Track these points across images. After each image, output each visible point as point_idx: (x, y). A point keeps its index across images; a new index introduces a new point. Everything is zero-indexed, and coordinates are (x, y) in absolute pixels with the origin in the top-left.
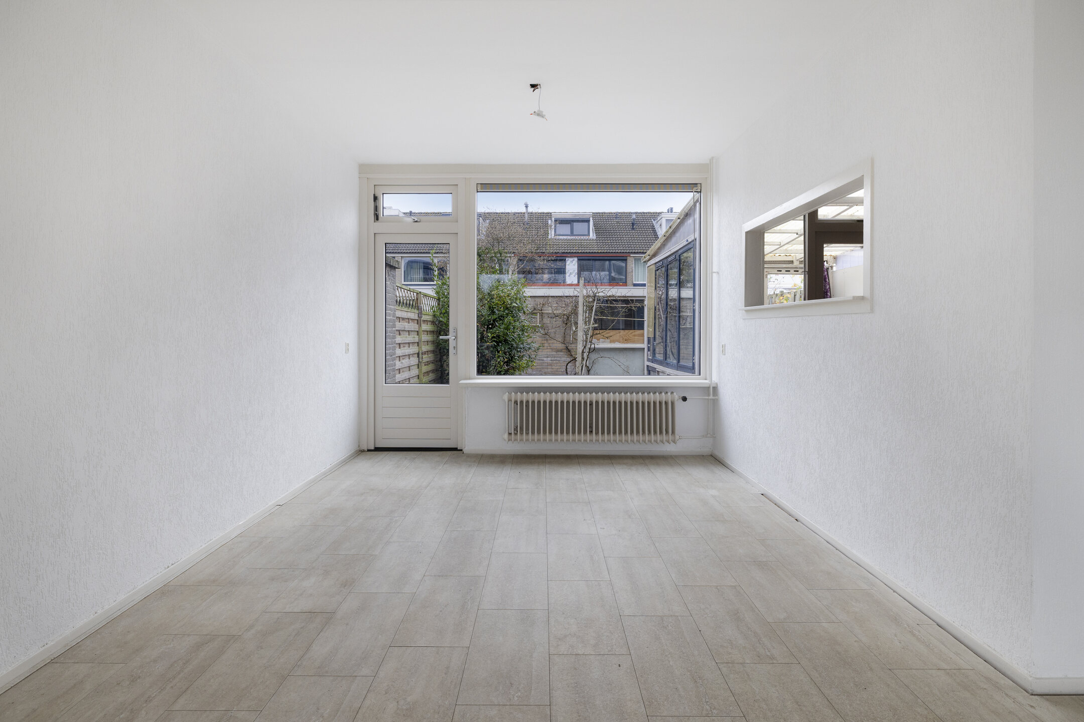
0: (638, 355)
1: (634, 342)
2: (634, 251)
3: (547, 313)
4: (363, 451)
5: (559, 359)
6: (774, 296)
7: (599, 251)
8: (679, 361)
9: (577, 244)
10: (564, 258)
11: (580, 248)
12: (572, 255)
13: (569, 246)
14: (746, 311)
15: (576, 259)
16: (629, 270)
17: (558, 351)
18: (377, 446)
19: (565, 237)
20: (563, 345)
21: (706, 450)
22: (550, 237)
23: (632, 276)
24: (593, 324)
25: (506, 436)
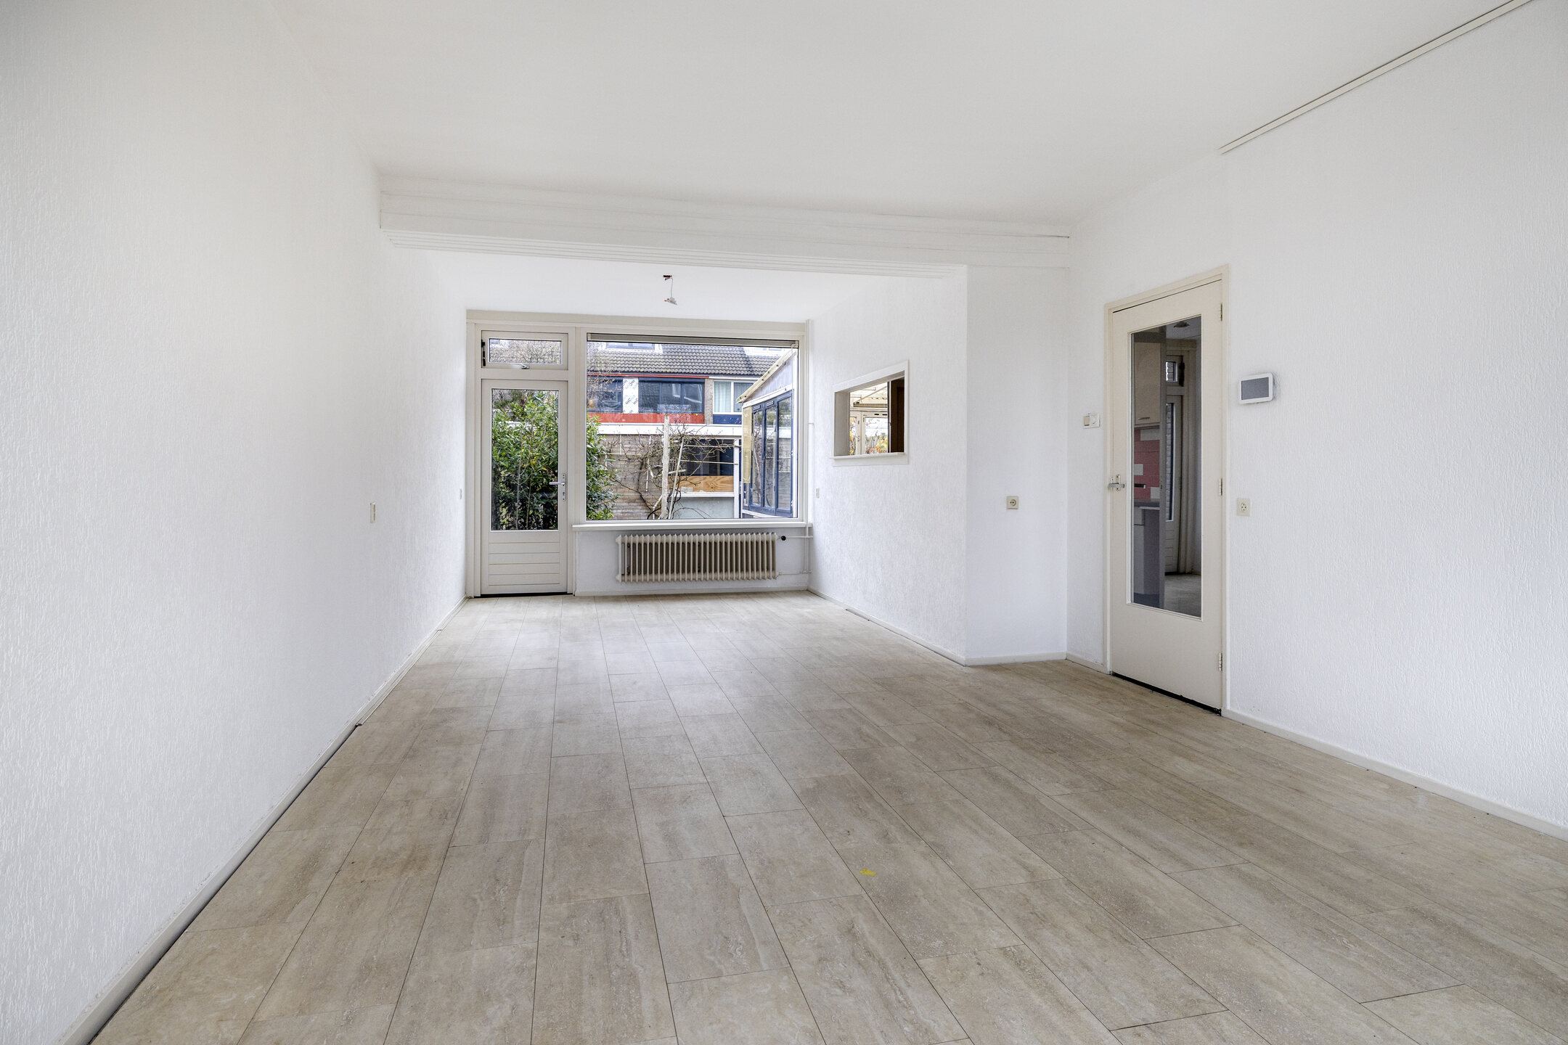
0: (726, 505)
1: (721, 490)
2: (713, 371)
3: (617, 456)
4: (471, 598)
5: (632, 511)
6: (876, 439)
7: (668, 371)
8: (777, 506)
9: (638, 359)
10: (620, 379)
11: (642, 366)
12: (631, 374)
13: (627, 362)
14: (835, 459)
15: (637, 380)
16: (707, 396)
17: (630, 501)
18: (484, 593)
20: (637, 494)
21: (803, 586)
23: (712, 404)
24: (680, 469)
25: (619, 577)
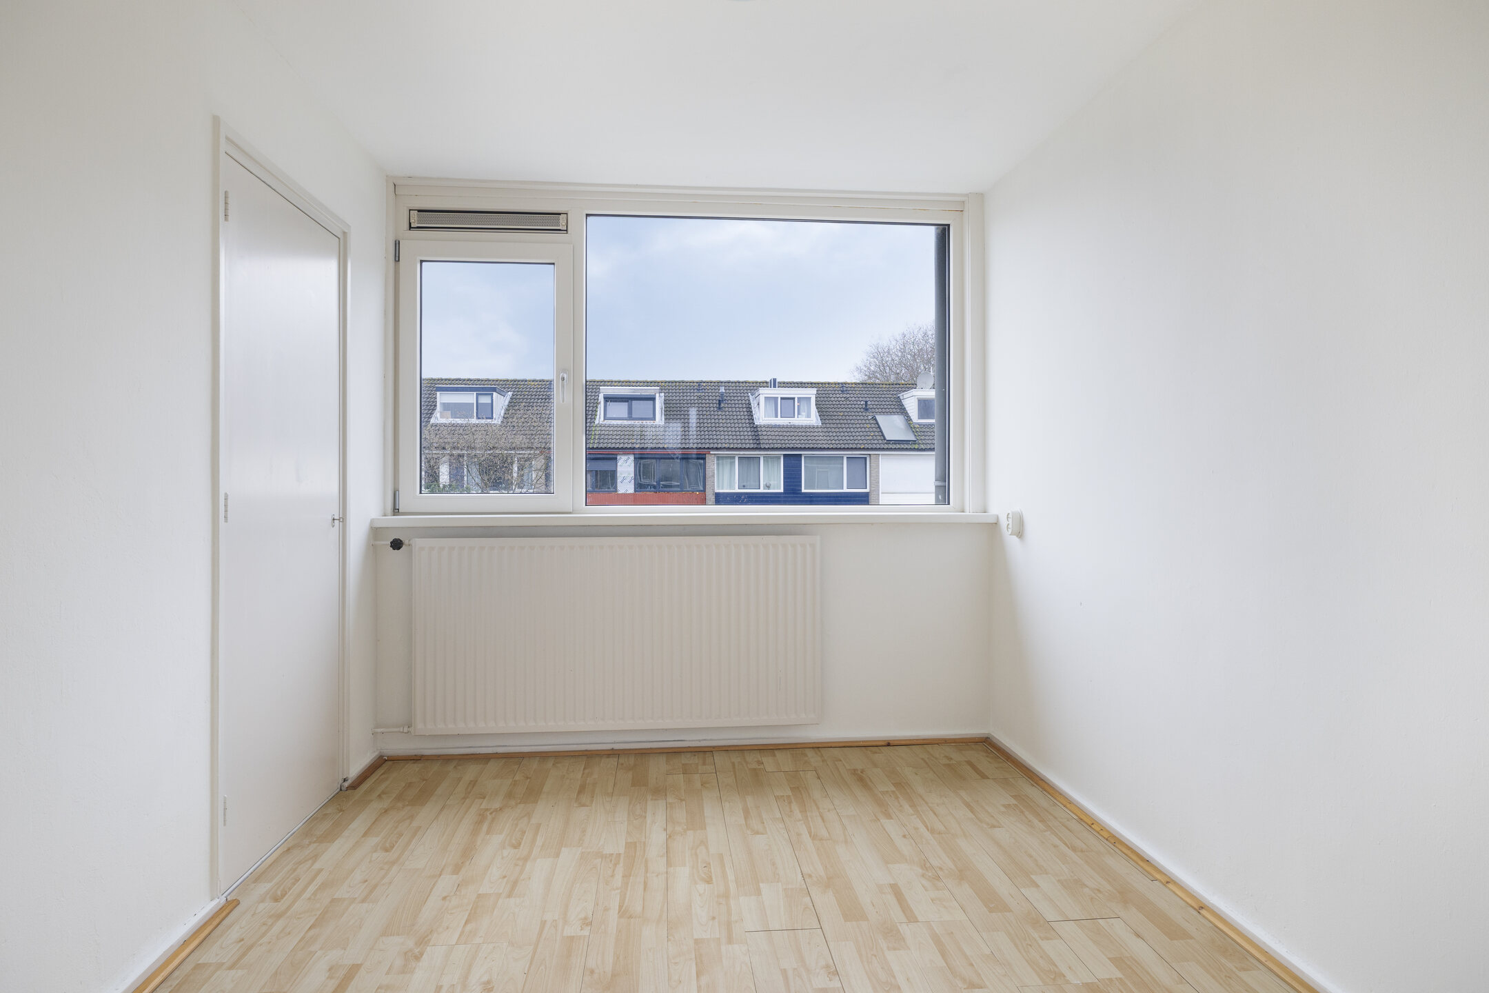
2: (715, 446)
9: (635, 433)
10: (613, 456)
11: (640, 441)
12: (626, 451)
13: (623, 436)
15: (632, 457)
16: (709, 472)
19: (619, 422)
22: (597, 422)
23: (714, 482)
